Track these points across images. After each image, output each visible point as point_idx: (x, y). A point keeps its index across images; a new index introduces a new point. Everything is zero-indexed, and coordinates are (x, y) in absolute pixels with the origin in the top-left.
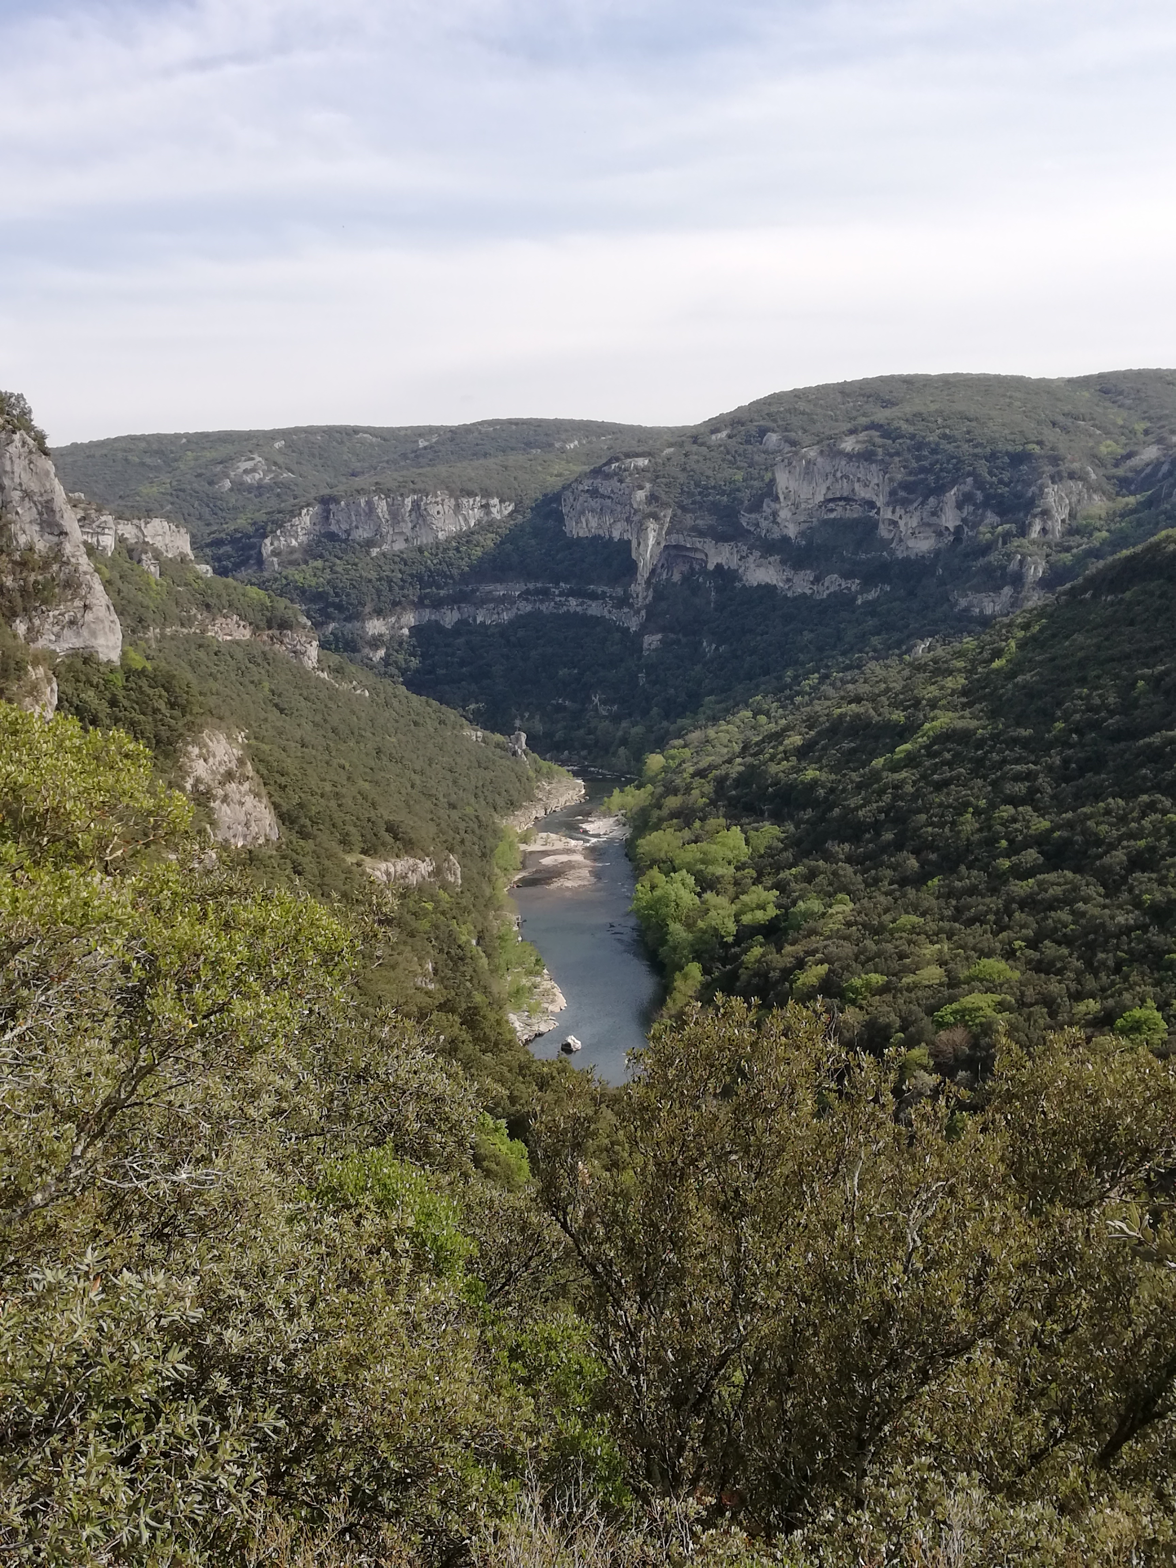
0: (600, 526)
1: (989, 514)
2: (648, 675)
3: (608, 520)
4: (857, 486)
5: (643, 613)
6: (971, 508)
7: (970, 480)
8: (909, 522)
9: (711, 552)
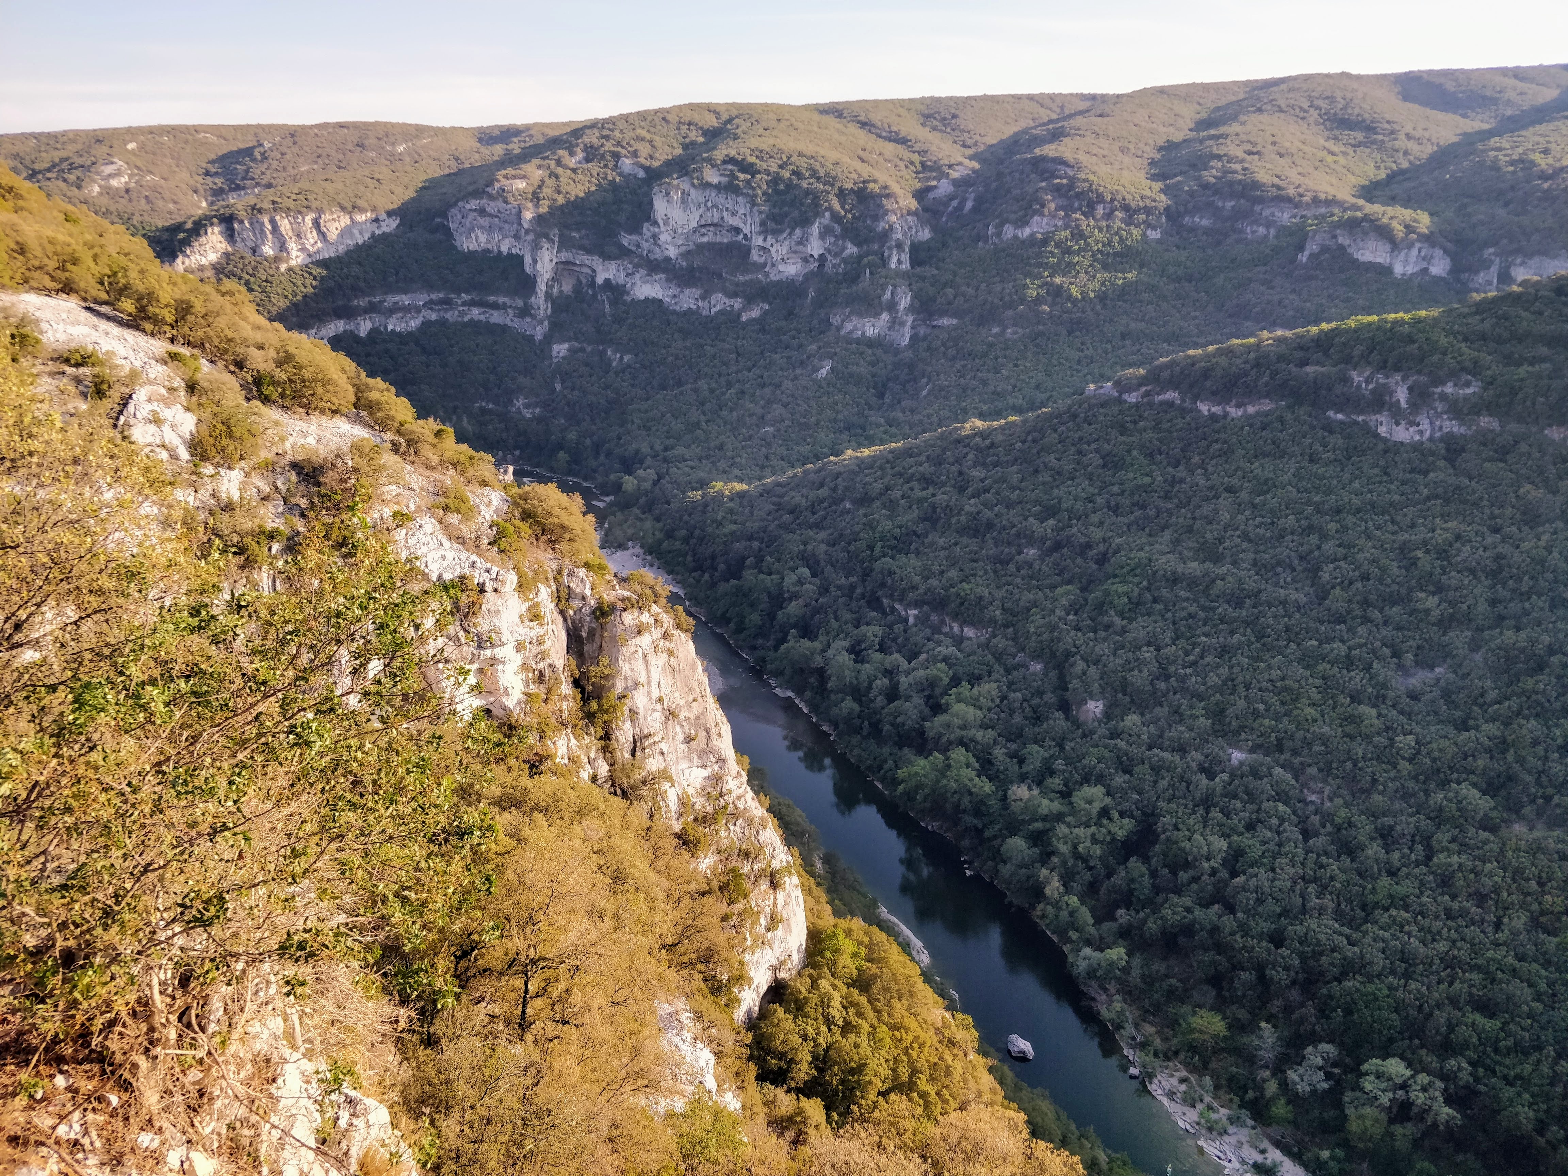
0: (488, 242)
1: (849, 245)
2: (563, 382)
3: (497, 236)
4: (725, 214)
5: (546, 323)
6: (832, 240)
7: (827, 214)
8: (779, 249)
9: (599, 268)
